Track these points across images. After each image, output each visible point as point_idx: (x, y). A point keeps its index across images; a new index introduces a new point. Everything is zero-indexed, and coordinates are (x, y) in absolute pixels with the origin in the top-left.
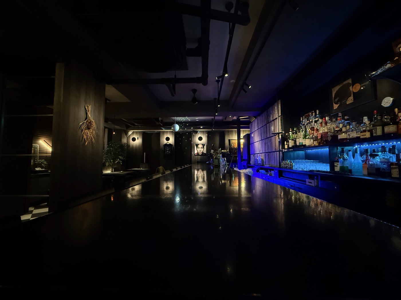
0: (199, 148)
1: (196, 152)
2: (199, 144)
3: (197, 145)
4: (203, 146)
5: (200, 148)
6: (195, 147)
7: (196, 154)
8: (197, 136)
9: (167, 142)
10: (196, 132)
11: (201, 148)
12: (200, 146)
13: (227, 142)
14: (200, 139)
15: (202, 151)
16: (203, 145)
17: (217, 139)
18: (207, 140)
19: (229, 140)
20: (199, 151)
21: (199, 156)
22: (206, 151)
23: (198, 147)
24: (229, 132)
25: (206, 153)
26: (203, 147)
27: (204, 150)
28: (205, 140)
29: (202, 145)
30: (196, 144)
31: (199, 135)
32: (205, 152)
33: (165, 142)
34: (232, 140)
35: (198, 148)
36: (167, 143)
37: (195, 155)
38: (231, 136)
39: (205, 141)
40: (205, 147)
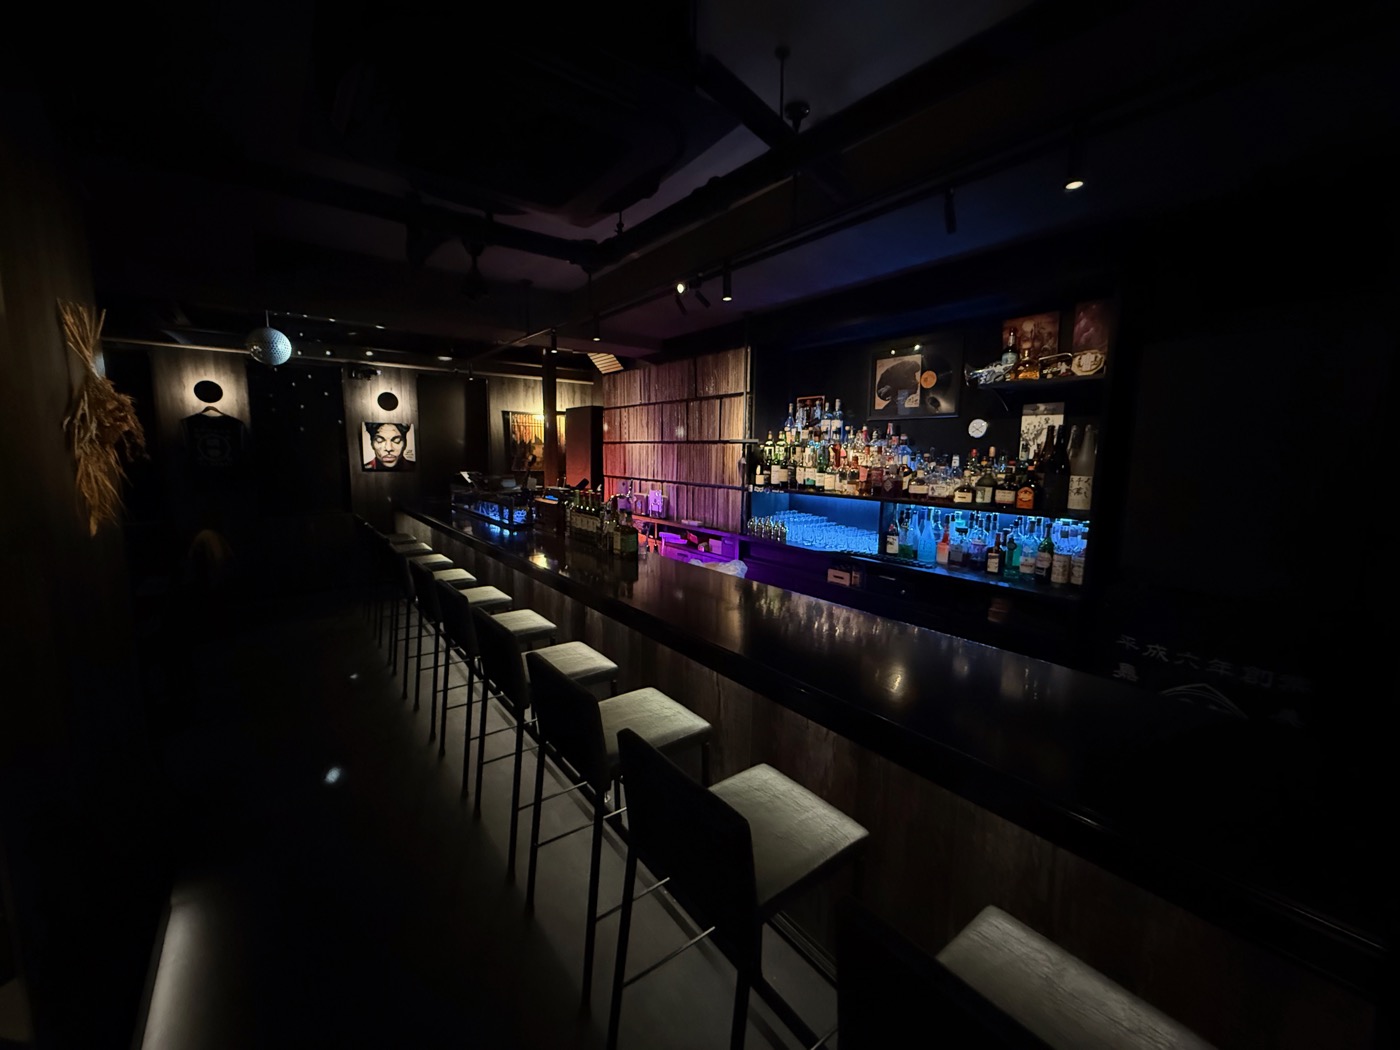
0: (384, 439)
1: (369, 456)
2: (382, 424)
3: (374, 429)
4: (399, 434)
5: (389, 442)
6: (366, 437)
7: (370, 466)
8: (368, 388)
9: (205, 405)
10: (369, 373)
11: (393, 440)
12: (388, 432)
13: (496, 421)
14: (387, 401)
15: (396, 453)
16: (403, 429)
17: (458, 405)
18: (415, 409)
19: (505, 414)
20: (384, 454)
21: (386, 474)
22: (414, 452)
23: (381, 434)
24: (503, 384)
25: (413, 459)
26: (403, 438)
27: (408, 448)
28: (406, 406)
29: (394, 427)
30: (367, 424)
31: (382, 387)
32: (410, 454)
33: (194, 403)
34: (514, 413)
35: (380, 440)
36: (207, 409)
37: (364, 469)
38: (510, 396)
39: (409, 412)
40: (410, 436)
